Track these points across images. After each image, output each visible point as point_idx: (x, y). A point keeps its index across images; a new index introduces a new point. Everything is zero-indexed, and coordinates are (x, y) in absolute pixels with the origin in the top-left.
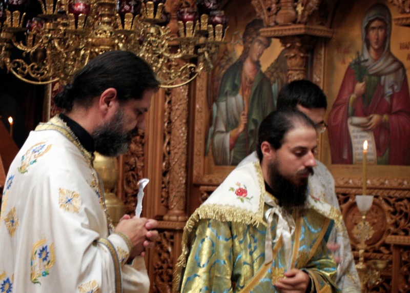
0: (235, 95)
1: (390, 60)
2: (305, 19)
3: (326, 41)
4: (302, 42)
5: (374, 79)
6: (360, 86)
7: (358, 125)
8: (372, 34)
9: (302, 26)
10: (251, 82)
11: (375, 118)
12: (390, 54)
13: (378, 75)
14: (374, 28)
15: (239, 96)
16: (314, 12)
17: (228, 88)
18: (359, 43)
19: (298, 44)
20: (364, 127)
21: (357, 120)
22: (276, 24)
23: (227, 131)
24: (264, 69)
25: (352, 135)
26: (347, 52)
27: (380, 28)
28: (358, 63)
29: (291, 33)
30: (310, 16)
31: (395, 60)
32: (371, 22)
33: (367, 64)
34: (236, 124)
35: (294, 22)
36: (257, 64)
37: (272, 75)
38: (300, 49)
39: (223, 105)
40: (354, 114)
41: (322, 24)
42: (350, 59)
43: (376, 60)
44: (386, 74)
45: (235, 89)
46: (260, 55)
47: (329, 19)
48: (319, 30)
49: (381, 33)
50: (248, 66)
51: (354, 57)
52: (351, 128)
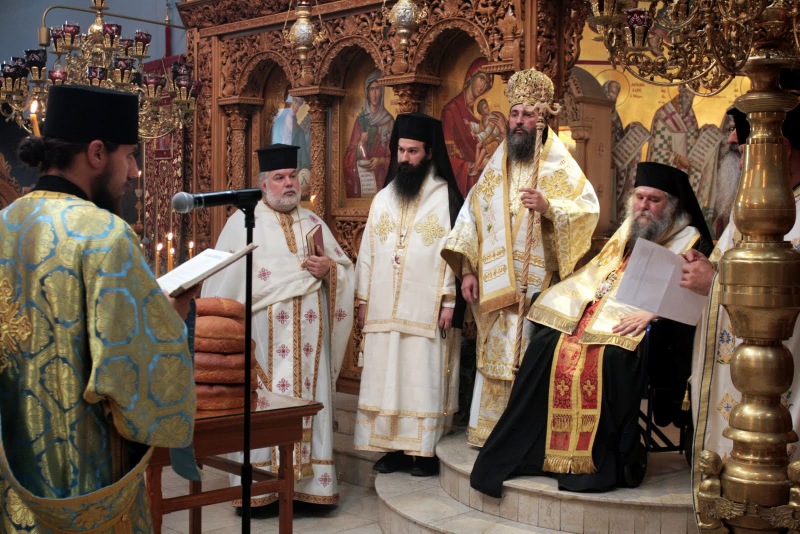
1: (384, 114)
2: (319, 82)
3: (340, 99)
4: (319, 100)
5: (374, 128)
6: (364, 135)
7: (363, 167)
8: (372, 93)
9: (317, 87)
11: (375, 160)
12: (384, 109)
13: (377, 126)
14: (372, 88)
16: (326, 75)
18: (364, 101)
19: (317, 102)
20: (368, 168)
21: (363, 163)
22: (301, 86)
24: (299, 122)
25: (360, 174)
26: (355, 108)
27: (377, 88)
28: (363, 116)
29: (310, 92)
30: (324, 80)
31: (388, 114)
32: (371, 83)
33: (369, 117)
35: (313, 84)
38: (319, 105)
41: (335, 86)
42: (358, 113)
43: (375, 114)
44: (381, 125)
47: (342, 81)
48: (332, 90)
49: (378, 92)
51: (360, 112)
52: (360, 169)
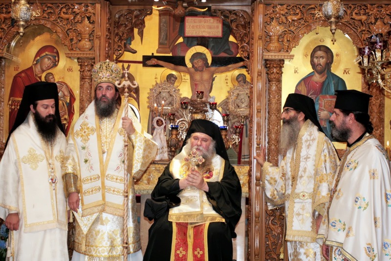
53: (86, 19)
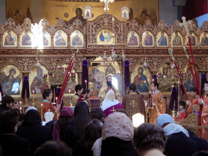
0: (8, 82)
5: (40, 80)
6: (37, 81)
10: (11, 80)
11: (40, 86)
14: (39, 72)
15: (9, 82)
17: (6, 81)
20: (38, 88)
21: (36, 87)
22: (24, 70)
23: (6, 89)
24: (15, 78)
25: (36, 89)
26: (34, 75)
33: (38, 78)
34: (8, 87)
36: (13, 77)
37: (17, 79)
39: (5, 84)
40: (36, 86)
43: (40, 77)
45: (8, 81)
46: (14, 75)
49: (41, 73)
50: (11, 77)
52: (35, 88)
53: (81, 62)
